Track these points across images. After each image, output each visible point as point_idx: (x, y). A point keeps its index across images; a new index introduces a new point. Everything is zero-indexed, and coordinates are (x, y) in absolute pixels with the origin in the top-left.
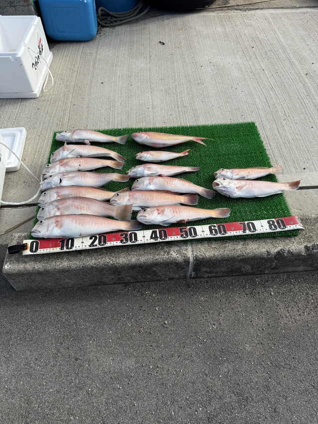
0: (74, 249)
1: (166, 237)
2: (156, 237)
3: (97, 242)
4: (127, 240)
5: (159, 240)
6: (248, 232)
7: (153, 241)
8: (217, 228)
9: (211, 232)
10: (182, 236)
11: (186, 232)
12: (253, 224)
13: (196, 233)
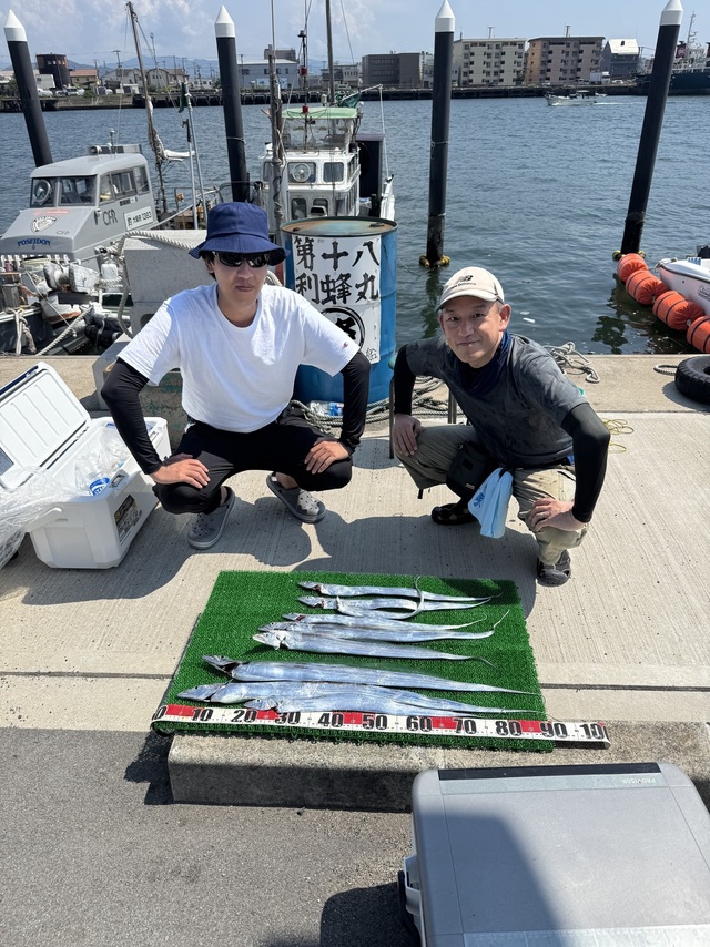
0: (210, 721)
1: (341, 723)
2: (327, 722)
3: (243, 717)
4: (284, 720)
5: (330, 727)
6: (463, 733)
7: (321, 726)
8: (418, 722)
9: (409, 726)
10: (364, 725)
11: (372, 722)
12: (473, 724)
13: (385, 725)
